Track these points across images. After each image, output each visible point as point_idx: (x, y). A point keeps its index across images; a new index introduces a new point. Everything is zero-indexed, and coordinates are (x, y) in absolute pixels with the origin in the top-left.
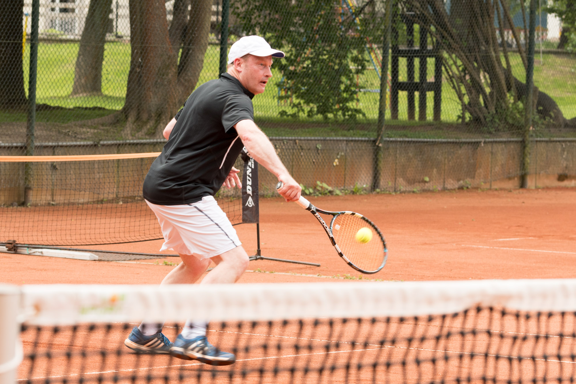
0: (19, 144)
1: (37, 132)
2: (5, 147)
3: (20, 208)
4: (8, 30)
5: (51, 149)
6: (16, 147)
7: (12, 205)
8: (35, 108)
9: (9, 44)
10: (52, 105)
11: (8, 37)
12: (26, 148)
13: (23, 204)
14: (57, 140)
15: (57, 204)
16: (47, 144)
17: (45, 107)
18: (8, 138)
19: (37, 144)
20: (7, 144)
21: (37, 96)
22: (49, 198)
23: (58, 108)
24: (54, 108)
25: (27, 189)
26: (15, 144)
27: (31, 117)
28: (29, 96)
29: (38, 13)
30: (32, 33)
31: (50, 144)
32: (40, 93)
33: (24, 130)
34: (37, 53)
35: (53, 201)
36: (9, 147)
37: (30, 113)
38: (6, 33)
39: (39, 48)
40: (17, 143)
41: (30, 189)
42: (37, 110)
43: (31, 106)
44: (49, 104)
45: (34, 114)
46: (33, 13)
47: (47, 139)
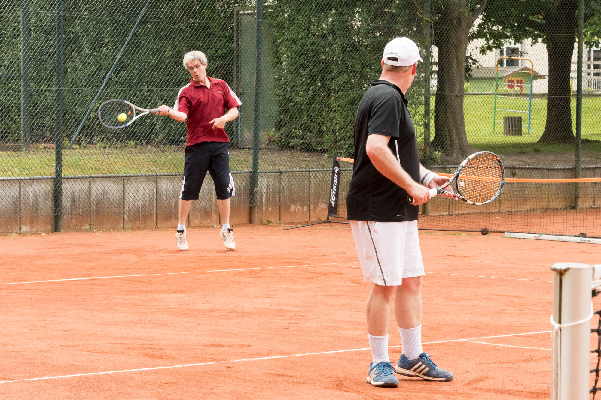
0: (570, 167)
1: (582, 159)
2: (560, 169)
3: (572, 211)
4: (561, 89)
5: (592, 171)
6: (568, 169)
7: (566, 208)
8: (580, 142)
9: (562, 98)
10: (593, 140)
11: (561, 93)
12: (575, 169)
13: (574, 208)
14: (596, 164)
15: (597, 208)
16: (589, 166)
17: (587, 141)
18: (563, 163)
19: (583, 166)
20: (562, 167)
21: (582, 134)
22: (592, 203)
23: (596, 141)
24: (594, 141)
25: (577, 198)
26: (567, 167)
27: (578, 148)
28: (577, 134)
29: (582, 76)
30: (578, 91)
31: (592, 166)
32: (584, 131)
33: (573, 157)
34: (581, 104)
35: (594, 205)
36: (563, 169)
37: (577, 145)
38: (560, 91)
39: (583, 100)
40: (569, 166)
41: (578, 197)
42: (582, 143)
43: (578, 141)
44: (590, 139)
45: (580, 146)
46: (578, 76)
47: (589, 163)
